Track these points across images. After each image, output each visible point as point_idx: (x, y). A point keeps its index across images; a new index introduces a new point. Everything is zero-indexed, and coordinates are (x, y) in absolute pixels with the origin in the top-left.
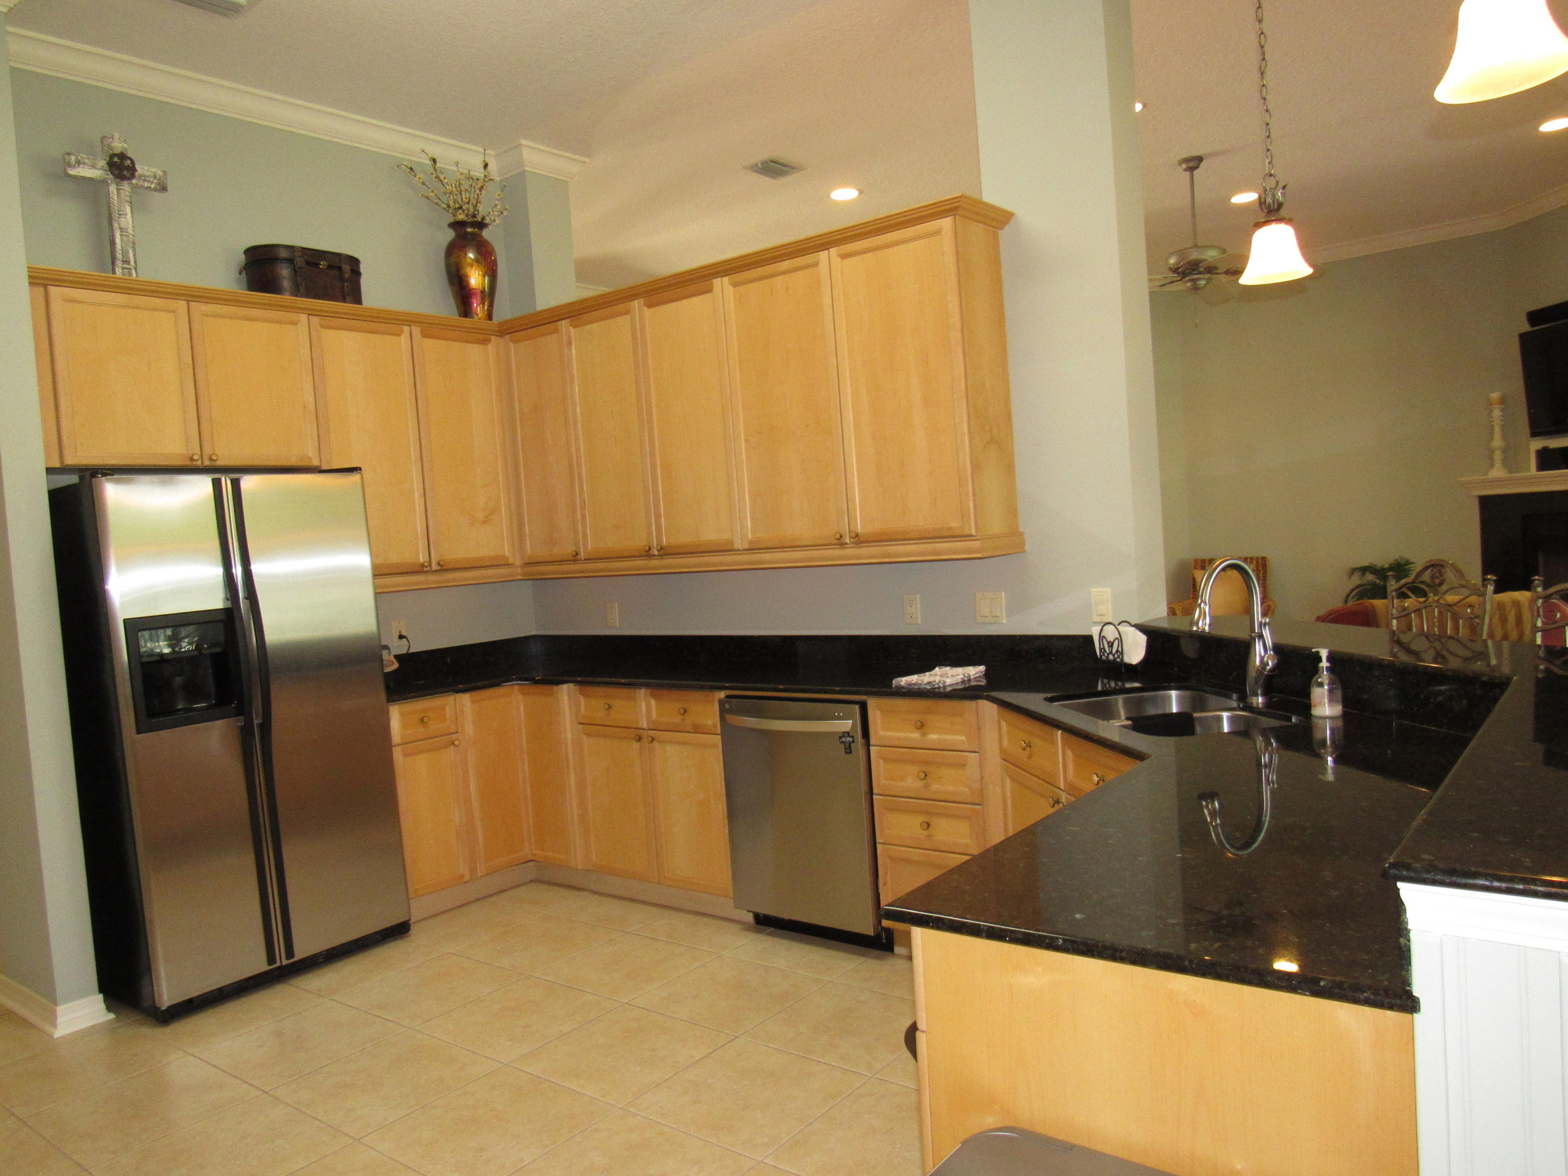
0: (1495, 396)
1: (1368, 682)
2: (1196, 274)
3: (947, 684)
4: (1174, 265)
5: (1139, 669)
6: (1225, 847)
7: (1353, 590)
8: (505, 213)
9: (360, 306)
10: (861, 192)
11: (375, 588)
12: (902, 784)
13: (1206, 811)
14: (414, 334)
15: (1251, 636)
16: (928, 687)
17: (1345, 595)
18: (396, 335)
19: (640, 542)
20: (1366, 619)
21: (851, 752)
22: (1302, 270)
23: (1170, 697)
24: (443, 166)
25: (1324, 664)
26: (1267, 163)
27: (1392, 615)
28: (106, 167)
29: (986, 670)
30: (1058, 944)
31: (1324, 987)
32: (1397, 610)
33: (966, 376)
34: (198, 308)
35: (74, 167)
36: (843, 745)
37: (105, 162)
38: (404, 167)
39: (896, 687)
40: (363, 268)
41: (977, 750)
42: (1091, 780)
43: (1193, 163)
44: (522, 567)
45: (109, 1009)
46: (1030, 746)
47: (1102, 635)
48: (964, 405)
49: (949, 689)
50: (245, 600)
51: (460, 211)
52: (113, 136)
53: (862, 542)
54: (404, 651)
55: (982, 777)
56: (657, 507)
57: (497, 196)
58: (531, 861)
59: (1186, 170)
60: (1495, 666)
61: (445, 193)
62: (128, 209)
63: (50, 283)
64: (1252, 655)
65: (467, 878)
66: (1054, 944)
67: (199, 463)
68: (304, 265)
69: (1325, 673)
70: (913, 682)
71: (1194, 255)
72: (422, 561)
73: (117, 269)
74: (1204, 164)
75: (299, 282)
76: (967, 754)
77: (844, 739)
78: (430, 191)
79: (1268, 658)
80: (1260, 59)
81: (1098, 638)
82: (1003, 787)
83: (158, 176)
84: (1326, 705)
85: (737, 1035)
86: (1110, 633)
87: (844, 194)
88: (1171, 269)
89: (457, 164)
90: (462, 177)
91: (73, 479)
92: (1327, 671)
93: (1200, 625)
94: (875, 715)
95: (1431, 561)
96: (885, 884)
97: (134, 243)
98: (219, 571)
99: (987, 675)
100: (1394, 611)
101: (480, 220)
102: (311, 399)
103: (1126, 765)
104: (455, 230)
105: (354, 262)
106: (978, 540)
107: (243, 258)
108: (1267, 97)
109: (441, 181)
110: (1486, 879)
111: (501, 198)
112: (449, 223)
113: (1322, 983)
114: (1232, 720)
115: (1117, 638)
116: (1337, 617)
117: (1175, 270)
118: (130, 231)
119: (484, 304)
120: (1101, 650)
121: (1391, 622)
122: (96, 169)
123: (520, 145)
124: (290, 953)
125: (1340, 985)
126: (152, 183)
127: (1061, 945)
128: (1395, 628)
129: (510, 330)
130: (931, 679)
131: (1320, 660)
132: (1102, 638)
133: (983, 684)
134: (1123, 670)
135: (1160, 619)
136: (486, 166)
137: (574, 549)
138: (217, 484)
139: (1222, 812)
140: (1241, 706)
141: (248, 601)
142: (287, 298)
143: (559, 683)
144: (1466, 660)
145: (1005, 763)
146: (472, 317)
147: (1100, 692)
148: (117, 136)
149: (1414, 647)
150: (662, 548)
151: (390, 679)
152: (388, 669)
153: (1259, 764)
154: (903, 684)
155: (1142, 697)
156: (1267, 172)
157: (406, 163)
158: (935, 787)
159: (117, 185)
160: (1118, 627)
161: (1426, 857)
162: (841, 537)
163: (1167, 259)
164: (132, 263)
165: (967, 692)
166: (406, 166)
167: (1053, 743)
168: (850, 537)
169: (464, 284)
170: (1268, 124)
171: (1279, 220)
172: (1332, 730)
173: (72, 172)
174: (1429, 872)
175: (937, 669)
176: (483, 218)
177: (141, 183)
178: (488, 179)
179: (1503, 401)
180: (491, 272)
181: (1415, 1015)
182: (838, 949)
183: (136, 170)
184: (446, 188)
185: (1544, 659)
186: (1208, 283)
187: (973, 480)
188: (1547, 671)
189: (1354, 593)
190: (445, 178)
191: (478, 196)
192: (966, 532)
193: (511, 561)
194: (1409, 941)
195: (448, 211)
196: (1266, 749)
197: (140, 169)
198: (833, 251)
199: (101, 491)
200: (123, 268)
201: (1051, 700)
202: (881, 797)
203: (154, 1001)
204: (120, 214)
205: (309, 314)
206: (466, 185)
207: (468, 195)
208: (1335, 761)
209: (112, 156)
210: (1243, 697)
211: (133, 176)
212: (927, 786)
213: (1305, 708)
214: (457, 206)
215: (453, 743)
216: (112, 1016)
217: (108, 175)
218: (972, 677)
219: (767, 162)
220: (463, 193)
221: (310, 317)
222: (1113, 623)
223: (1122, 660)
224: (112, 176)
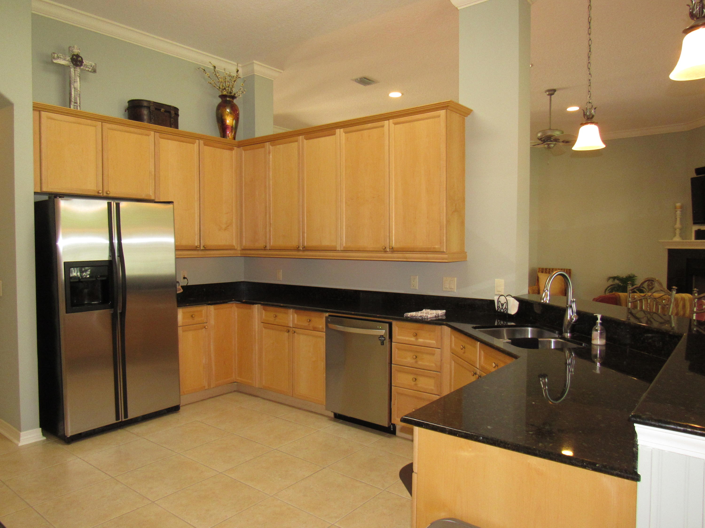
0: (678, 205)
1: (618, 331)
2: (549, 142)
3: (429, 317)
4: (540, 136)
5: (514, 316)
6: (549, 399)
7: (608, 287)
8: (244, 93)
9: (177, 129)
10: (403, 94)
11: (176, 255)
12: (406, 360)
13: (541, 383)
14: (200, 143)
15: (567, 306)
16: (420, 318)
17: (604, 289)
18: (192, 143)
19: (294, 243)
20: (616, 301)
21: (383, 344)
22: (601, 145)
23: (528, 330)
24: (219, 70)
25: (599, 321)
26: (588, 97)
27: (629, 301)
28: (70, 60)
29: (446, 313)
30: (480, 439)
31: (598, 467)
32: (631, 299)
33: (446, 181)
34: (107, 126)
35: (56, 59)
36: (380, 341)
37: (70, 58)
38: (201, 69)
39: (406, 317)
40: (180, 113)
41: (440, 348)
42: (492, 365)
43: (552, 92)
44: (240, 251)
45: (44, 435)
46: (464, 348)
47: (499, 300)
48: (445, 194)
49: (429, 320)
50: (118, 257)
51: (225, 90)
52: (74, 46)
53: (395, 251)
54: (185, 284)
55: (441, 360)
56: (303, 229)
57: (241, 85)
58: (235, 382)
59: (548, 95)
60: (674, 327)
61: (218, 82)
62: (78, 79)
63: (42, 110)
64: (566, 315)
65: (207, 388)
66: (478, 439)
67: (102, 194)
68: (154, 110)
69: (599, 325)
70: (414, 315)
71: (549, 133)
72: (196, 245)
73: (71, 106)
74: (556, 93)
75: (152, 117)
76: (435, 349)
77: (381, 339)
78: (212, 80)
79: (574, 316)
80: (588, 51)
81: (497, 302)
82: (451, 365)
83: (92, 66)
84: (598, 340)
85: (325, 467)
86: (503, 300)
87: (395, 95)
88: (538, 139)
89: (225, 69)
90: (227, 75)
91: (46, 198)
92: (600, 324)
93: (545, 300)
94: (395, 329)
95: (647, 278)
96: (394, 404)
97: (80, 95)
98: (108, 242)
99: (446, 314)
100: (630, 299)
101: (233, 95)
102: (153, 170)
103: (509, 360)
104: (222, 99)
105: (176, 110)
106: (447, 254)
107: (127, 104)
108: (590, 68)
109: (217, 76)
110: (674, 425)
111: (243, 86)
112: (219, 95)
113: (597, 465)
114: (556, 343)
115: (505, 302)
116: (602, 300)
117: (540, 139)
118: (79, 89)
119: (232, 132)
120: (498, 307)
121: (629, 304)
122: (65, 60)
123: (253, 63)
124: (126, 416)
125: (605, 467)
126: (90, 68)
127: (482, 439)
128: (630, 307)
129: (243, 145)
130: (422, 315)
131: (597, 319)
132: (498, 301)
133: (444, 318)
134: (507, 317)
135: (524, 295)
136: (238, 71)
137: (265, 245)
138: (109, 205)
139: (549, 384)
140: (560, 337)
141: (119, 258)
142: (145, 124)
143: (254, 304)
144: (661, 323)
145: (452, 354)
146: (226, 138)
147: (496, 326)
148: (76, 46)
149: (637, 315)
150: (304, 247)
151: (179, 296)
152: (178, 292)
153: (566, 363)
154: (409, 316)
155: (516, 329)
156: (588, 101)
157: (202, 67)
158: (420, 363)
159: (74, 68)
160: (506, 297)
161: (647, 413)
162: (385, 248)
163: (537, 134)
164: (78, 103)
165: (437, 322)
166: (202, 69)
167: (475, 347)
168: (389, 249)
169: (224, 123)
170: (590, 80)
171: (592, 123)
172: (600, 351)
173: (55, 61)
174: (649, 420)
175: (424, 310)
176: (235, 94)
177: (85, 68)
178: (238, 77)
179: (682, 207)
180: (237, 119)
181: (638, 482)
182: (371, 432)
183: (83, 62)
184: (219, 80)
185: (696, 326)
186: (555, 146)
187: (446, 227)
188: (697, 331)
189: (610, 288)
190: (219, 75)
191: (233, 84)
192: (442, 250)
193: (236, 248)
194: (637, 449)
195: (219, 90)
196: (570, 357)
197: (85, 62)
198: (391, 121)
199: (58, 203)
200: (74, 106)
201: (475, 328)
202: (395, 365)
203: (64, 434)
204: (74, 81)
205: (155, 132)
206: (228, 79)
207: (228, 84)
208: (601, 364)
209: (73, 55)
210: (561, 333)
211: (81, 65)
212: (416, 362)
213: (589, 340)
214: (224, 88)
215: (205, 327)
216: (45, 438)
217: (70, 64)
218: (440, 315)
219: (362, 78)
220: (226, 82)
221: (155, 133)
222: (504, 295)
223: (507, 312)
224: (72, 64)
